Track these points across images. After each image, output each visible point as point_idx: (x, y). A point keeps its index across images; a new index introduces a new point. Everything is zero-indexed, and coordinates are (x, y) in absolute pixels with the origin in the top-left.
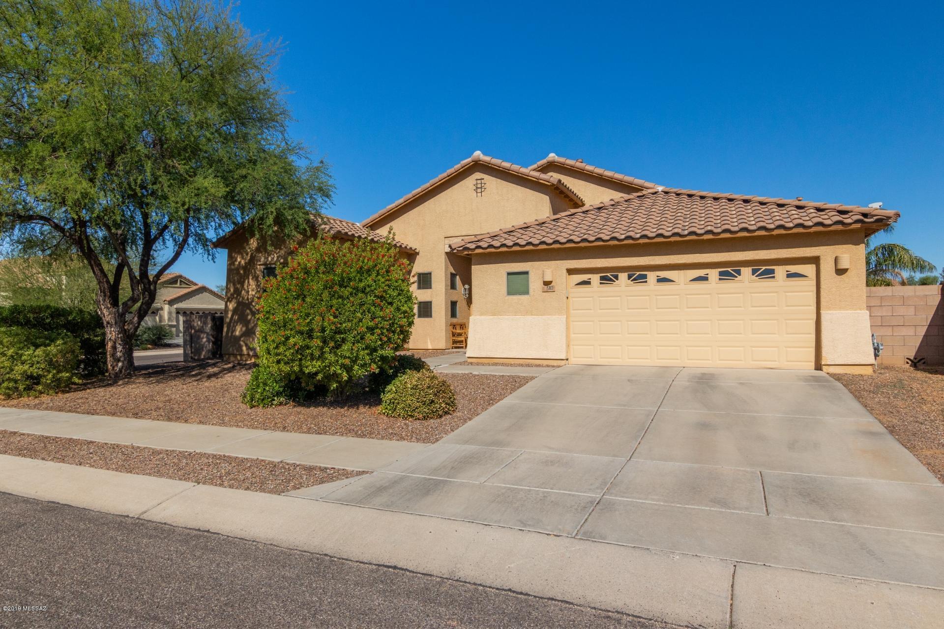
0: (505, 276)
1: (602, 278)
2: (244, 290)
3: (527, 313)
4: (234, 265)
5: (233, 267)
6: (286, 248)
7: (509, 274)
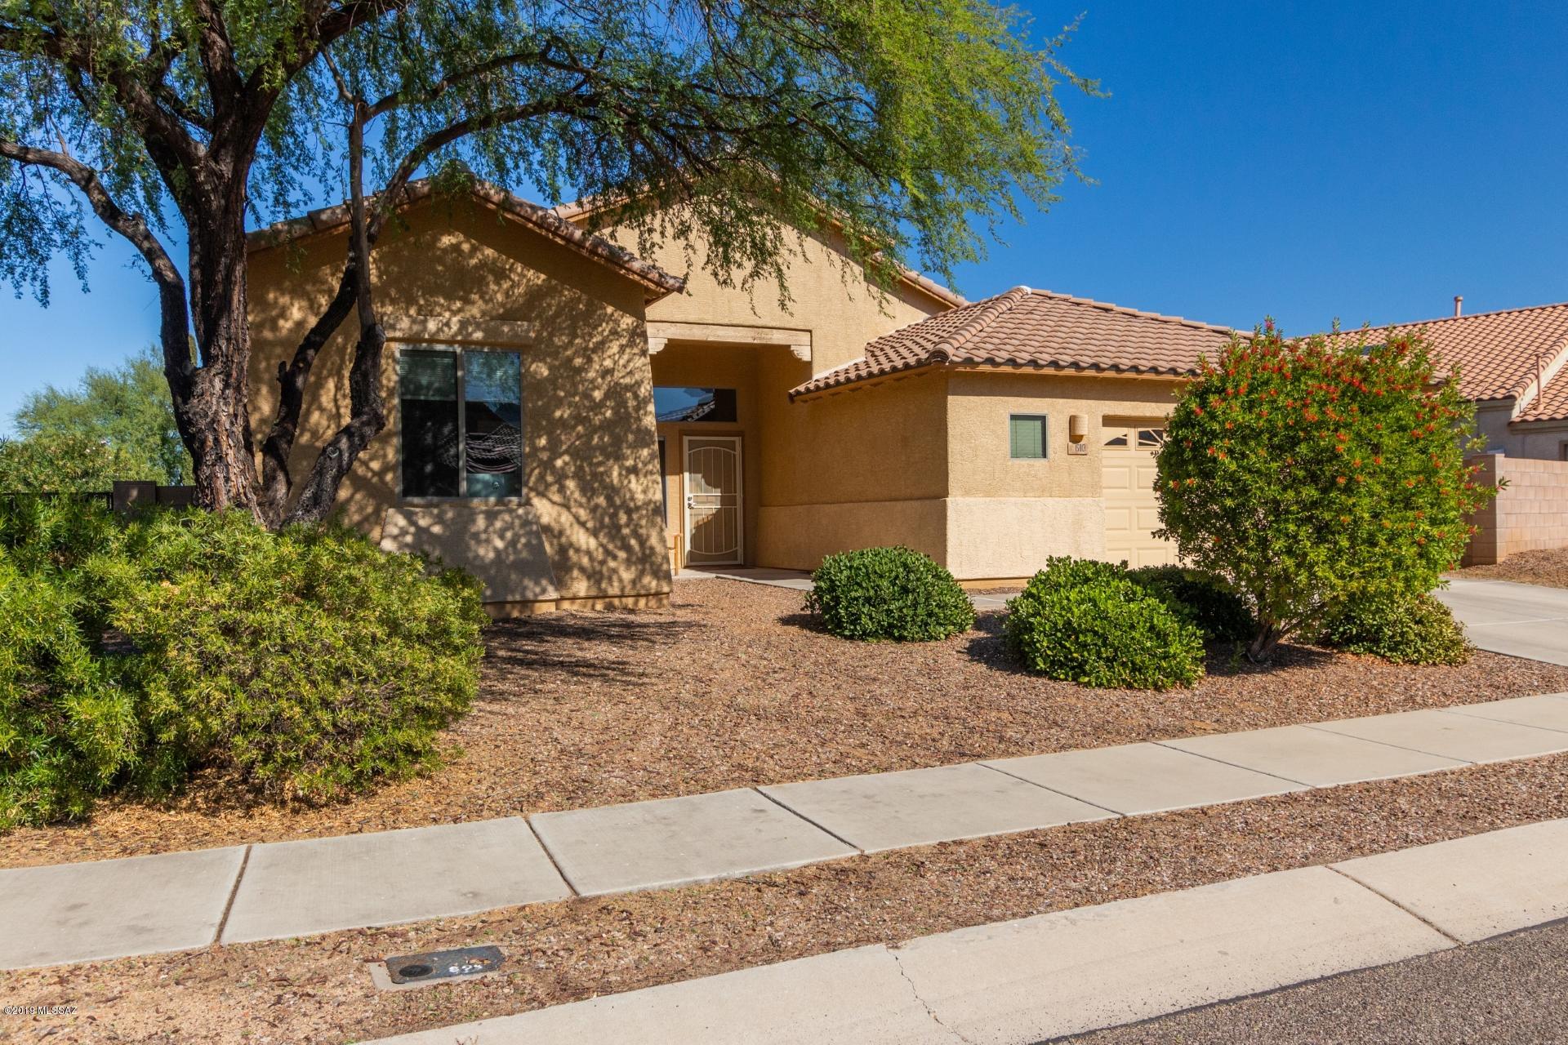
0: (1008, 421)
1: (1142, 435)
2: (322, 409)
3: (1045, 491)
4: (275, 328)
5: (268, 334)
6: (486, 302)
7: (1014, 417)
